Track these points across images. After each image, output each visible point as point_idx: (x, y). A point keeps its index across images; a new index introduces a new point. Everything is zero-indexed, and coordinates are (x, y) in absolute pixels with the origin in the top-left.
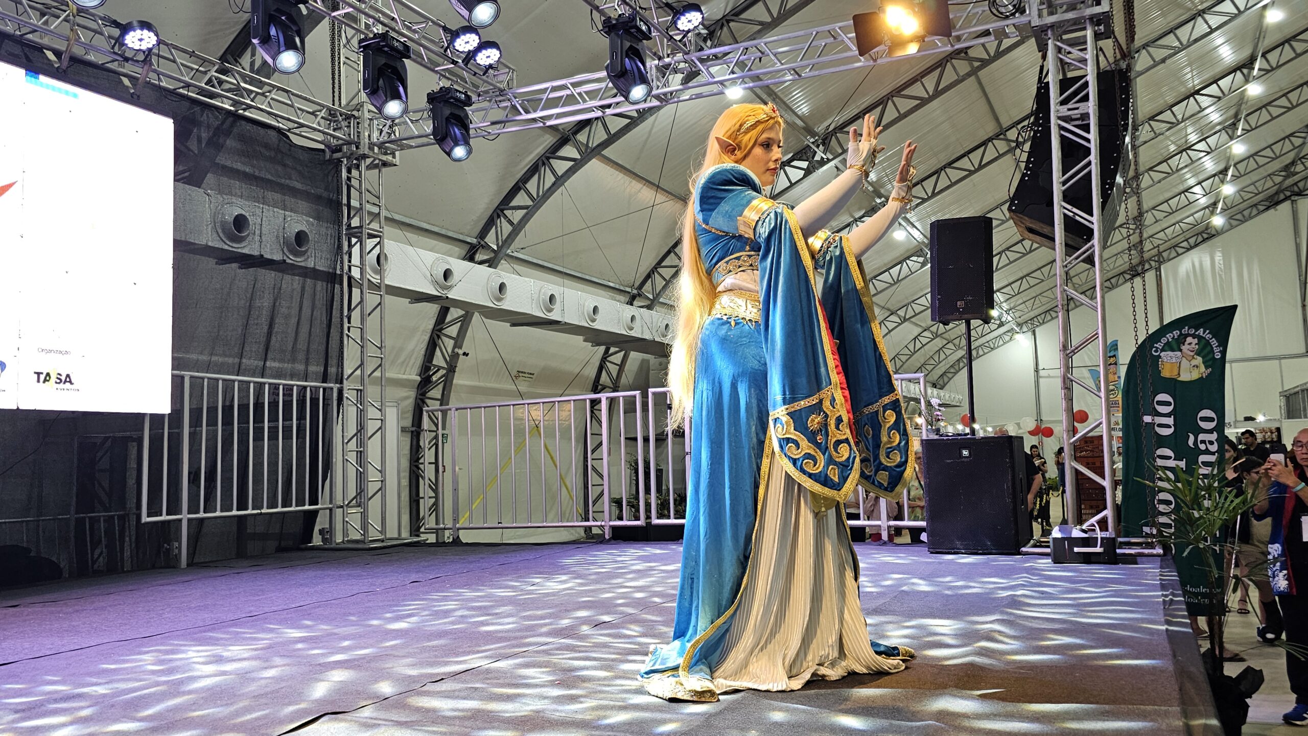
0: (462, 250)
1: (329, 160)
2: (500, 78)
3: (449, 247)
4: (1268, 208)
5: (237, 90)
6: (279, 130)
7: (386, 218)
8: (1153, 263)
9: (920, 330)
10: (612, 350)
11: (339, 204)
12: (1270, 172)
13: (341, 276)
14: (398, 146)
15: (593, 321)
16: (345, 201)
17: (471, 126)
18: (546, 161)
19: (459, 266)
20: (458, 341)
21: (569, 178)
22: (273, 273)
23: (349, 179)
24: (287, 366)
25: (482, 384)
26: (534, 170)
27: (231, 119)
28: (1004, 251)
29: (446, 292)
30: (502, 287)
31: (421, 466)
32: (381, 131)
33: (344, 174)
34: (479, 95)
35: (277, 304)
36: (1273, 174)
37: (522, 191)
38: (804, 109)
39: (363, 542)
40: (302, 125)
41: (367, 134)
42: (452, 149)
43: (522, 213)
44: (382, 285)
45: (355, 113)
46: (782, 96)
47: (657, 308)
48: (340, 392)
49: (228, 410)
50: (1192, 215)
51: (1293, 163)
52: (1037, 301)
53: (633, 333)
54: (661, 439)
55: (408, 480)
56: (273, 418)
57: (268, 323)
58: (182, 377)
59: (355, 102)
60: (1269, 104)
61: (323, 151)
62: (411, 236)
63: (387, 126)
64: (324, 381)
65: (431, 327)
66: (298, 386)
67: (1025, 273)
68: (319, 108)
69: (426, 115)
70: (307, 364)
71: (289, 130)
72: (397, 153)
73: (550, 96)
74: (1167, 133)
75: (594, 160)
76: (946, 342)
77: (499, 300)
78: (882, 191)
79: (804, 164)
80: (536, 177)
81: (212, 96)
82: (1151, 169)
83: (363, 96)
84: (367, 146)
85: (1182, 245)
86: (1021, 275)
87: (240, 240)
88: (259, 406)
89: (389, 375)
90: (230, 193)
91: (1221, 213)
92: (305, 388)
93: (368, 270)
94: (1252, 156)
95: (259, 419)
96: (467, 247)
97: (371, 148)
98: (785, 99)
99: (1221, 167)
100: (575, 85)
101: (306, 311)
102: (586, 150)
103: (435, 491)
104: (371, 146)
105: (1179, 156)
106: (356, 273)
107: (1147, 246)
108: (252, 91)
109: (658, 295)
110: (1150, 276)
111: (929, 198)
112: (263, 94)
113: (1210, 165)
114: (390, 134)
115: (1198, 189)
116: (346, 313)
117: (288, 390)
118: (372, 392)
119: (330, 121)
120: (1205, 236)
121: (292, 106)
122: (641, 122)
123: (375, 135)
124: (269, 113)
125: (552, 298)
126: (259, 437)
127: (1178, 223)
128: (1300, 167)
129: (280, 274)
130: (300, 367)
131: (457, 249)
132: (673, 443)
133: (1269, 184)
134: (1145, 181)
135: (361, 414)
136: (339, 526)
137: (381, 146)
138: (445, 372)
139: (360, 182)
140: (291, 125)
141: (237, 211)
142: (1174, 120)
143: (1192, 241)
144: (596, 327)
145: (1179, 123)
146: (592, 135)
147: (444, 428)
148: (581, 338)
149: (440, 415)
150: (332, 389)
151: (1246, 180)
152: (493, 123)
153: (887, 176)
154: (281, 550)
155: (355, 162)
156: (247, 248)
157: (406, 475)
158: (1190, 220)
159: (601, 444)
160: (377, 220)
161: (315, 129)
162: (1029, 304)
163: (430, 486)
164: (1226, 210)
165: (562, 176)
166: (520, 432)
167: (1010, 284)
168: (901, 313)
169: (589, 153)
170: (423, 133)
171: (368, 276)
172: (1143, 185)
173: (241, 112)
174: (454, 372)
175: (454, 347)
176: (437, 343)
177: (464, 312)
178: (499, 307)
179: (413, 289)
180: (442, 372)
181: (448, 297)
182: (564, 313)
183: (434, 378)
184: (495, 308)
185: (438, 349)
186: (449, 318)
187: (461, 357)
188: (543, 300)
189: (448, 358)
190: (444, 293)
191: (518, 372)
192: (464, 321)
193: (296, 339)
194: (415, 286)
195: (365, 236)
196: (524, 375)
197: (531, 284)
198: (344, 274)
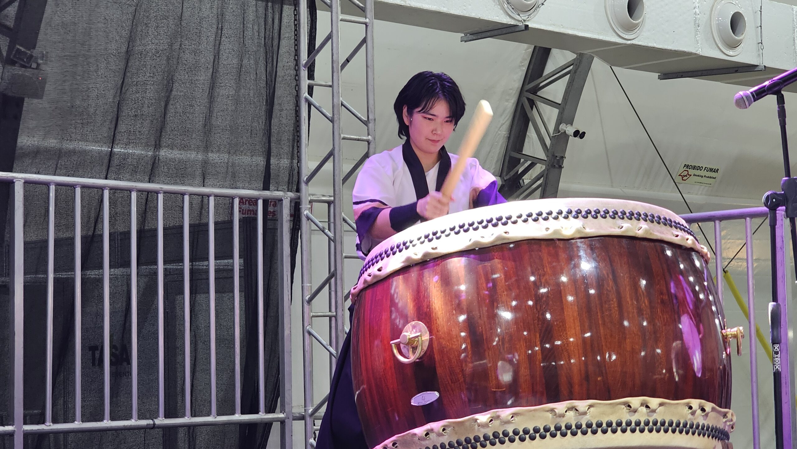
20: (567, 109)
29: (523, 17)
77: (630, 28)
116: (304, 58)
125: (736, 21)
138: (544, 168)
174: (561, 167)
175: (559, 121)
176: (529, 115)
177: (574, 56)
178: (629, 42)
179: (461, 14)
180: (539, 169)
181: (528, 25)
182: (762, 48)
183: (526, 179)
184: (623, 44)
185: (531, 125)
186: (550, 68)
187: (571, 139)
188: (718, 25)
189: (548, 142)
190: (520, 19)
191: (687, 166)
192: (575, 72)
193: (210, 110)
194: (465, 7)
196: (698, 172)
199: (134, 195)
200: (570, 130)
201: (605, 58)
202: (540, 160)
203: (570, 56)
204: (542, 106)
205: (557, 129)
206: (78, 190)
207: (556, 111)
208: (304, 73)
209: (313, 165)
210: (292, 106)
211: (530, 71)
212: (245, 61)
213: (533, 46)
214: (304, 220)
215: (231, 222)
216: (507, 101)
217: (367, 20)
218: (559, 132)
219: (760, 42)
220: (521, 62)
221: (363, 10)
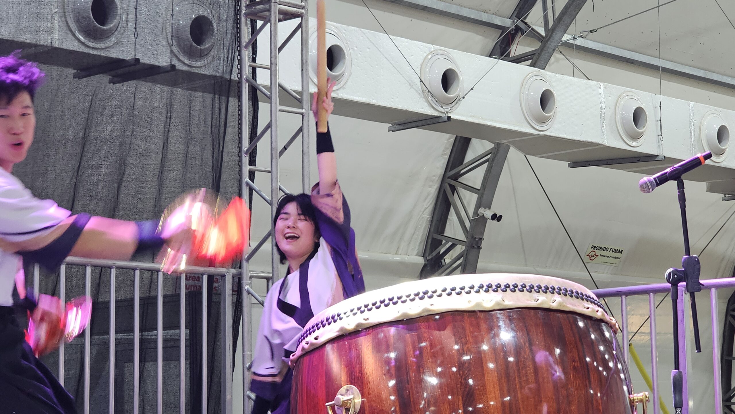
20: (485, 195)
25: (530, 269)
29: (446, 109)
30: (546, 99)
77: (542, 120)
87: (102, 36)
96: (496, 34)
116: (246, 146)
125: (638, 115)
138: (464, 249)
156: (116, 50)
174: (479, 248)
175: (478, 206)
176: (451, 200)
177: (493, 145)
178: (542, 133)
179: (389, 106)
180: (459, 249)
181: (450, 117)
182: (662, 140)
183: (448, 259)
184: (535, 135)
185: (452, 209)
186: (470, 156)
187: (490, 222)
188: (622, 119)
189: (468, 224)
190: (443, 111)
191: (594, 247)
192: (493, 160)
193: (160, 192)
194: (392, 100)
195: (275, 16)
196: (604, 253)
197: (601, 91)
198: (244, 81)
199: (89, 270)
200: (488, 214)
201: (520, 148)
202: (461, 242)
203: (489, 146)
204: (462, 191)
205: (476, 213)
207: (475, 197)
210: (235, 190)
211: (452, 159)
212: (191, 148)
213: (455, 136)
214: (245, 294)
215: (179, 295)
216: (430, 186)
217: (304, 111)
218: (478, 215)
219: (660, 134)
220: (444, 151)
221: (300, 101)
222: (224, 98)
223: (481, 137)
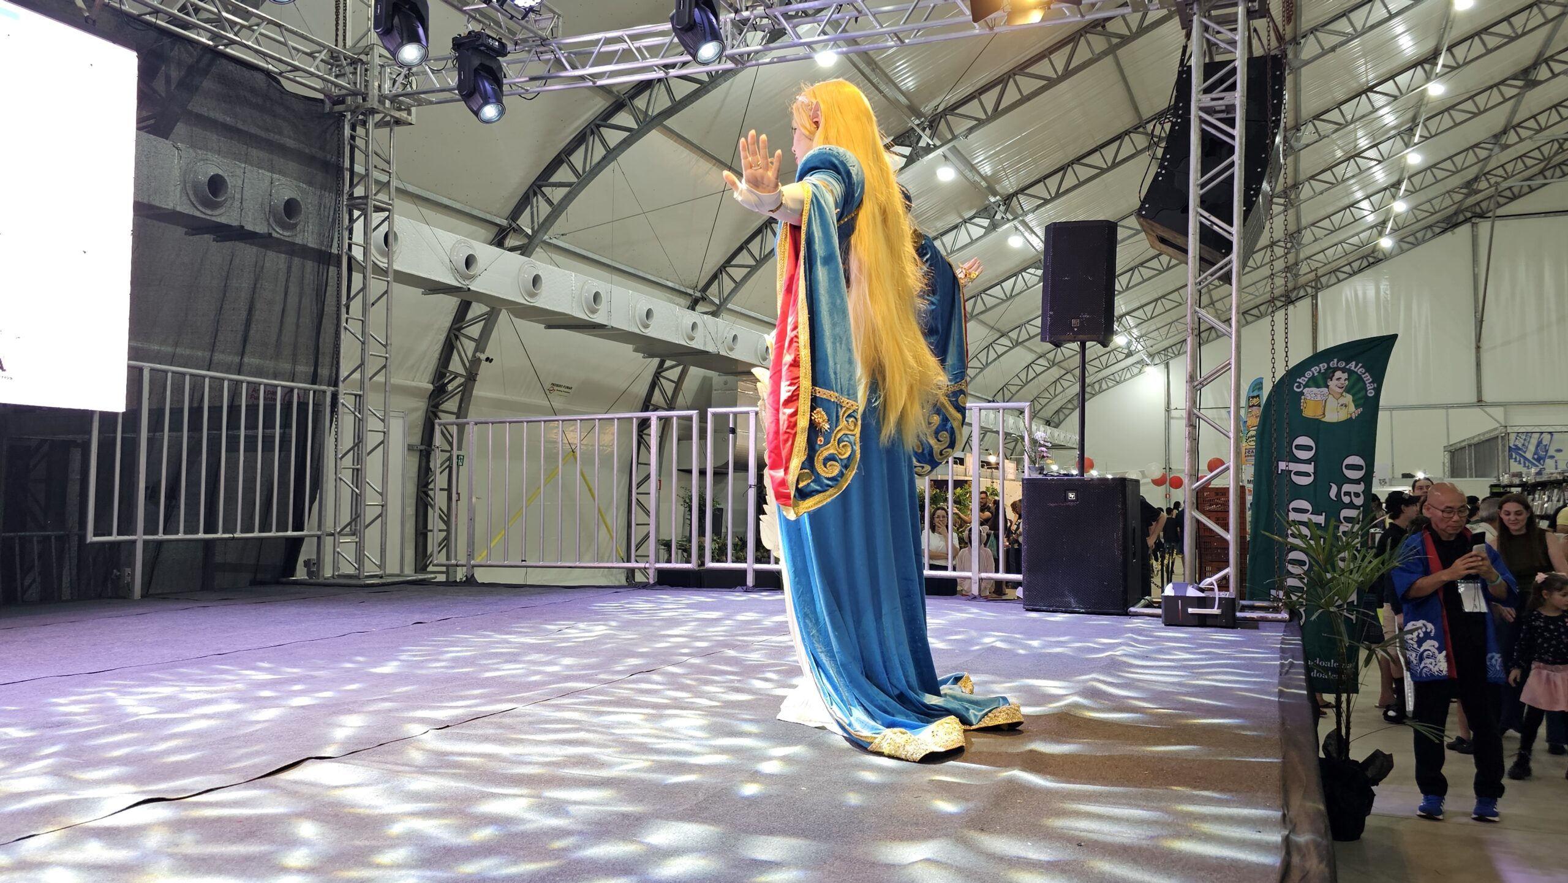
0: (491, 233)
1: (328, 113)
2: (543, 24)
3: (474, 228)
4: (1444, 231)
5: (218, 21)
6: (267, 73)
7: (398, 189)
8: (1309, 290)
9: (1034, 356)
10: (668, 363)
11: (339, 170)
12: (1448, 188)
13: (339, 258)
14: (415, 100)
15: (646, 326)
16: (347, 164)
17: (505, 81)
18: (595, 130)
19: (486, 253)
20: (481, 343)
21: (623, 151)
22: (255, 249)
23: (353, 138)
24: (269, 364)
25: (508, 397)
26: (580, 139)
27: (209, 56)
28: (1136, 267)
29: (467, 282)
30: (536, 280)
31: (431, 493)
32: (395, 82)
33: (347, 131)
34: (516, 44)
35: (258, 286)
36: (1453, 191)
37: (565, 165)
38: (909, 83)
39: (357, 577)
40: (296, 69)
41: (376, 84)
42: (481, 107)
43: (565, 190)
44: (390, 270)
45: (363, 57)
46: (883, 66)
47: (724, 315)
48: (335, 397)
49: (196, 412)
50: (1357, 234)
51: (1476, 179)
52: (1173, 329)
53: (694, 344)
54: (720, 473)
55: (414, 508)
56: (252, 425)
57: (247, 307)
58: (141, 369)
59: (363, 43)
60: (1452, 107)
61: (322, 101)
62: (428, 212)
63: (402, 76)
64: (314, 382)
65: (448, 324)
66: (283, 387)
67: (1160, 294)
68: (318, 48)
69: (450, 64)
70: (294, 362)
71: (281, 74)
72: (413, 109)
73: (602, 50)
74: (1334, 136)
75: (654, 132)
76: (1063, 372)
77: (532, 295)
78: (998, 187)
79: (907, 151)
80: (582, 148)
81: (186, 26)
82: (1312, 177)
83: (374, 37)
84: (376, 98)
85: (1343, 269)
86: (1156, 296)
87: (214, 206)
88: (234, 409)
89: (395, 380)
90: (206, 148)
91: (1390, 234)
92: (292, 390)
93: (373, 251)
94: (1430, 168)
95: (233, 424)
96: (495, 230)
97: (381, 101)
98: (887, 71)
99: (1394, 179)
100: (634, 38)
101: (293, 299)
102: (645, 119)
103: (447, 523)
104: (382, 99)
105: (1345, 164)
106: (358, 253)
107: (1304, 268)
108: (236, 23)
109: (725, 301)
110: (1304, 305)
111: (1053, 199)
112: (249, 28)
113: (1380, 176)
114: (405, 86)
115: (1365, 204)
116: (344, 301)
117: (271, 393)
118: (373, 401)
119: (332, 65)
120: (1371, 260)
121: (285, 44)
122: (713, 88)
123: (387, 85)
124: (257, 51)
125: (596, 297)
126: (233, 447)
127: (1340, 243)
128: (1483, 185)
129: (263, 250)
130: (287, 366)
131: (482, 231)
132: (734, 479)
133: (1448, 202)
134: (1306, 191)
135: (359, 424)
136: (328, 558)
137: (394, 99)
138: (463, 380)
139: (367, 142)
140: (283, 67)
141: (213, 171)
142: (1342, 121)
143: (1356, 265)
144: (648, 335)
145: (1347, 124)
146: (653, 100)
147: (460, 448)
148: (631, 347)
149: (454, 430)
150: (324, 392)
151: (1422, 197)
152: (532, 79)
153: (1004, 170)
154: (255, 583)
155: (361, 117)
156: (225, 216)
157: (411, 502)
158: (1355, 240)
159: (648, 477)
160: (385, 190)
161: (312, 74)
162: (1164, 331)
163: (440, 517)
164: (1396, 231)
165: (614, 149)
166: (551, 457)
167: (1142, 307)
168: (1013, 335)
169: (648, 123)
170: (445, 86)
171: (373, 258)
172: (1302, 196)
173: (221, 47)
174: (475, 380)
175: (476, 350)
176: (454, 345)
177: (489, 308)
178: (530, 303)
179: (428, 277)
180: (460, 380)
181: (469, 288)
182: (608, 314)
183: (450, 387)
184: (525, 304)
185: (455, 352)
186: (471, 315)
187: (483, 362)
188: (587, 299)
189: (467, 363)
190: (463, 283)
191: (553, 384)
192: (489, 319)
193: (281, 330)
194: (430, 273)
195: (370, 209)
196: (559, 389)
197: (573, 278)
198: (344, 254)
199: (226, 383)
200: (483, 357)
201: (510, 311)
202: (461, 375)
203: (486, 308)
204: (463, 339)
205: (474, 355)
206: (187, 378)
207: (473, 344)
208: (344, 310)
209: (346, 374)
210: (334, 331)
211: (457, 316)
212: (303, 300)
213: (466, 301)
216: (440, 335)
217: (389, 279)
218: (475, 357)
219: (610, 311)
220: (453, 310)
222: (326, 267)
223: (478, 301)
